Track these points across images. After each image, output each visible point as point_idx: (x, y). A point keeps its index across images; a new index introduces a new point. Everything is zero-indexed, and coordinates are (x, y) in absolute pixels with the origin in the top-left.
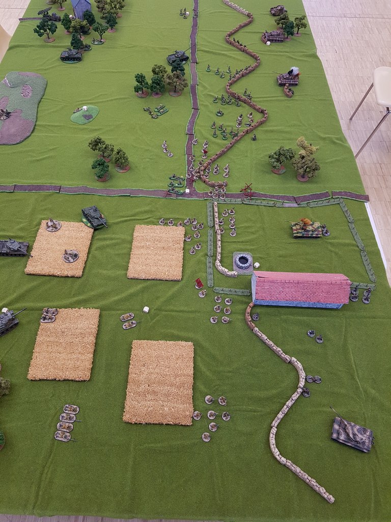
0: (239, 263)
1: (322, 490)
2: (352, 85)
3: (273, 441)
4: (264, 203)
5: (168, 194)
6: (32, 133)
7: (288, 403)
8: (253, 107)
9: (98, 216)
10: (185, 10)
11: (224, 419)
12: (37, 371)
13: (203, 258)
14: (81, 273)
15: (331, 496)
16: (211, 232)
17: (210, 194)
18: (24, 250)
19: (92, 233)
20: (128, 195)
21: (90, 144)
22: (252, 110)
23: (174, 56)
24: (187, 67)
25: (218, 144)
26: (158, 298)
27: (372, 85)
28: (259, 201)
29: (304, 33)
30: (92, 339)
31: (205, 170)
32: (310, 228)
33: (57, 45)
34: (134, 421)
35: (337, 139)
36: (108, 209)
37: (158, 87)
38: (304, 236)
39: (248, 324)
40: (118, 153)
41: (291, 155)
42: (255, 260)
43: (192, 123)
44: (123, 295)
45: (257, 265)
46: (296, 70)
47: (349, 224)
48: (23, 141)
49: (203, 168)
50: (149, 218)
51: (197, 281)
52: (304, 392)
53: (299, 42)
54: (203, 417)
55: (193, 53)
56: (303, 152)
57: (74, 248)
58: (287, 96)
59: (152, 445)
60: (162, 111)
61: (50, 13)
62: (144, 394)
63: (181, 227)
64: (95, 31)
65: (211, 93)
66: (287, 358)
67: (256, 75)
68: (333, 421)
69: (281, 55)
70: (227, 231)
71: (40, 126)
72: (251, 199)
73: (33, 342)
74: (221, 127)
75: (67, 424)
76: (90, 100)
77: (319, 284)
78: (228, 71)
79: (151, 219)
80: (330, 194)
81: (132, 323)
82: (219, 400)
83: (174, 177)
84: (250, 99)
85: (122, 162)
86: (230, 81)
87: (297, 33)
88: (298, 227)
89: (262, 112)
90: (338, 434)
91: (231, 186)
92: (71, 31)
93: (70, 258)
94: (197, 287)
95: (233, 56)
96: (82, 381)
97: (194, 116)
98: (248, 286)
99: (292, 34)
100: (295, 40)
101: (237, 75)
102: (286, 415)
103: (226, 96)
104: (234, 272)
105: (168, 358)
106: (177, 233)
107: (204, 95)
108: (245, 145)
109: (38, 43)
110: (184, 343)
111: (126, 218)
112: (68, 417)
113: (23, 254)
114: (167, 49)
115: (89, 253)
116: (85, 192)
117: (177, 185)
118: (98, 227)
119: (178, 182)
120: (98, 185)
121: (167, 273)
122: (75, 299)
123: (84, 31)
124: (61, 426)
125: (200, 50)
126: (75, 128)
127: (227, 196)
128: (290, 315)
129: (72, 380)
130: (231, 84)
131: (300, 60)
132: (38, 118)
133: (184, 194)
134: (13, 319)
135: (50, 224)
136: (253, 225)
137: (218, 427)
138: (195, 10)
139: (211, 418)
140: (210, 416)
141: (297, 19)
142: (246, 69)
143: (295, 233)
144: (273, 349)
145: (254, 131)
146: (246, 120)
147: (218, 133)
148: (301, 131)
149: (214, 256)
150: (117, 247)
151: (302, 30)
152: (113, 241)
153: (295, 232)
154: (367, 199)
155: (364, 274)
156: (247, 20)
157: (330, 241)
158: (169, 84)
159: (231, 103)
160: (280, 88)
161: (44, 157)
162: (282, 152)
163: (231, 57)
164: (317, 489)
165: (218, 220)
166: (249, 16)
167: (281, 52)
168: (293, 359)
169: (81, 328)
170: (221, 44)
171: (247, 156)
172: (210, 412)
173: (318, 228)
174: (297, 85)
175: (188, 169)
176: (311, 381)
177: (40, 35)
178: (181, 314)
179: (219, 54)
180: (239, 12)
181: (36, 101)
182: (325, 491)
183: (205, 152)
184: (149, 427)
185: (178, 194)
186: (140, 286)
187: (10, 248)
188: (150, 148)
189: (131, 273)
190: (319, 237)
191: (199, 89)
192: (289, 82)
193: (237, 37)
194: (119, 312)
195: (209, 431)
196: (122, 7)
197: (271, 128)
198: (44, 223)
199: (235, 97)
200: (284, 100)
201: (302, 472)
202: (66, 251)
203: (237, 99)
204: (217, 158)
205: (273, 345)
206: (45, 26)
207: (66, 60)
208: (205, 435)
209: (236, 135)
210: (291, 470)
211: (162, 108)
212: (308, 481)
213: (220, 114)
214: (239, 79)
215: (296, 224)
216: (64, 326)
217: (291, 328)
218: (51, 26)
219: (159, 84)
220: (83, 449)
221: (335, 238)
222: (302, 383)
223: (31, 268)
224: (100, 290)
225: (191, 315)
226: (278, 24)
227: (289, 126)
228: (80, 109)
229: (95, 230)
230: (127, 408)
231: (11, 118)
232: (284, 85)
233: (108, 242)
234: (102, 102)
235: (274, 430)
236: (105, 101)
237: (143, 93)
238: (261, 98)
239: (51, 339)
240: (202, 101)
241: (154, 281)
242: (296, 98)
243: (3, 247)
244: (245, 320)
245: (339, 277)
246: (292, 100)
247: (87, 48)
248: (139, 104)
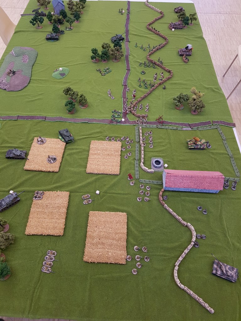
0: (155, 164)
1: (207, 305)
2: (224, 55)
3: (176, 274)
4: (171, 127)
5: (111, 122)
6: (29, 84)
7: (185, 251)
8: (164, 69)
9: (69, 135)
10: (122, 9)
11: (146, 260)
12: (31, 229)
13: (133, 161)
14: (58, 170)
15: (212, 309)
16: (137, 145)
17: (137, 122)
18: (23, 155)
19: (64, 145)
20: (87, 122)
21: (64, 91)
23: (115, 38)
24: (123, 44)
25: (142, 91)
26: (105, 185)
27: (237, 56)
28: (167, 126)
29: (195, 24)
30: (65, 210)
31: (134, 107)
32: (199, 143)
33: (43, 30)
34: (90, 261)
35: (216, 88)
36: (75, 130)
37: (105, 56)
38: (195, 148)
39: (160, 202)
40: (81, 97)
41: (187, 98)
42: (165, 163)
43: (126, 78)
44: (84, 183)
45: (166, 165)
46: (190, 46)
47: (223, 141)
48: (23, 89)
49: (132, 106)
50: (100, 136)
51: (129, 175)
52: (195, 244)
53: (193, 29)
54: (133, 259)
55: (127, 36)
56: (194, 97)
57: (54, 154)
58: (185, 62)
59: (101, 276)
60: (108, 71)
61: (40, 11)
62: (96, 244)
63: (119, 142)
64: (67, 22)
65: (138, 60)
66: (185, 223)
67: (166, 49)
68: (214, 263)
69: (181, 37)
70: (148, 145)
71: (32, 79)
72: (163, 125)
73: (29, 211)
74: (144, 81)
75: (49, 262)
76: (64, 64)
77: (204, 178)
78: (148, 47)
79: (101, 137)
80: (211, 122)
81: (89, 200)
82: (143, 249)
83: (115, 111)
84: (162, 64)
85: (83, 102)
86: (150, 53)
87: (191, 24)
88: (192, 142)
89: (169, 72)
90: (217, 270)
91: (150, 117)
92: (52, 22)
93: (51, 160)
94: (129, 179)
95: (152, 37)
96: (58, 236)
97: (127, 74)
98: (161, 178)
99: (188, 24)
100: (190, 28)
101: (154, 49)
102: (184, 258)
103: (147, 62)
104: (152, 170)
105: (111, 222)
106: (117, 145)
107: (133, 61)
108: (159, 92)
109: (32, 29)
110: (121, 213)
111: (86, 136)
112: (50, 258)
113: (23, 158)
114: (111, 33)
115: (63, 157)
116: (61, 120)
117: (117, 116)
118: (69, 142)
119: (118, 115)
120: (69, 116)
121: (110, 170)
122: (55, 185)
123: (60, 22)
124: (45, 263)
125: (131, 34)
126: (55, 81)
127: (147, 123)
128: (187, 197)
129: (52, 235)
130: (150, 55)
131: (193, 40)
132: (32, 75)
133: (121, 122)
134: (16, 198)
135: (39, 139)
136: (163, 141)
137: (142, 266)
138: (128, 9)
139: (137, 260)
140: (137, 259)
141: (191, 15)
142: (159, 46)
143: (190, 146)
144: (176, 218)
145: (164, 83)
146: (159, 77)
147: (142, 84)
148: (193, 83)
149: (140, 160)
150: (80, 154)
151: (194, 22)
152: (78, 150)
153: (190, 145)
154: (234, 125)
155: (233, 172)
156: (160, 15)
157: (211, 151)
158: (112, 54)
159: (150, 66)
160: (181, 57)
161: (36, 99)
162: (181, 96)
163: (150, 38)
164: (203, 304)
165: (142, 138)
166: (161, 13)
167: (181, 35)
168: (189, 224)
169: (58, 204)
170: (144, 30)
171: (160, 99)
172: (137, 256)
173: (204, 143)
174: (190, 55)
175: (124, 106)
176: (199, 238)
177: (34, 25)
178: (119, 195)
179: (143, 36)
180: (155, 10)
181: (31, 64)
182: (208, 306)
183: (134, 96)
184: (99, 264)
185: (117, 122)
186: (94, 178)
187: (15, 154)
188: (100, 94)
189: (89, 170)
190: (204, 149)
191: (130, 58)
192: (186, 54)
193: (154, 26)
194: (81, 194)
195: (137, 268)
196: (83, 8)
197: (175, 82)
198: (36, 139)
199: (152, 63)
200: (182, 65)
201: (194, 294)
202: (49, 156)
203: (154, 64)
204: (142, 100)
205: (176, 215)
206: (36, 19)
207: (49, 40)
208: (134, 270)
209: (153, 86)
210: (187, 293)
211: (108, 69)
212: (198, 299)
213: (143, 73)
214: (155, 51)
215: (190, 141)
216: (47, 202)
217: (187, 205)
218: (40, 19)
219: (106, 55)
220: (59, 278)
221: (214, 149)
222: (194, 239)
223: (27, 167)
224: (70, 180)
225: (126, 196)
226: (179, 18)
227: (186, 81)
228: (58, 70)
229: (67, 143)
230: (86, 253)
231: (16, 75)
232: (183, 55)
233: (74, 151)
234: (71, 65)
235: (177, 268)
236: (73, 65)
237: (96, 60)
238: (168, 63)
239: (40, 210)
240: (132, 65)
241: (102, 175)
242: (190, 63)
243: (11, 153)
244: (159, 199)
245: (217, 174)
246: (188, 64)
247: (62, 32)
248: (93, 67)
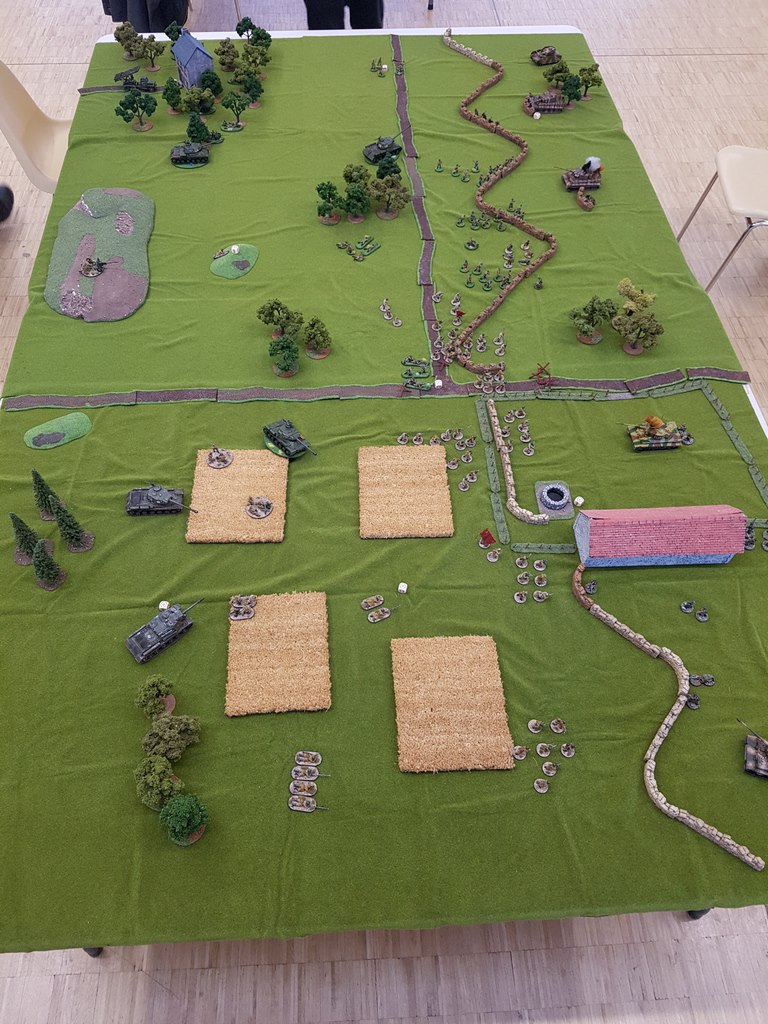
0: (548, 500)
1: (744, 850)
2: (672, 179)
3: (651, 781)
4: (575, 395)
5: (405, 391)
6: (147, 297)
7: (667, 720)
8: (528, 230)
9: (295, 437)
10: (380, 61)
11: (565, 754)
12: (239, 701)
13: (484, 497)
14: (282, 535)
15: (759, 858)
16: (489, 451)
17: (477, 387)
18: (178, 501)
19: (286, 466)
20: (334, 398)
21: (260, 313)
22: (527, 237)
23: (375, 147)
24: (401, 162)
25: (476, 299)
26: (418, 567)
27: (716, 176)
28: (565, 393)
29: (597, 95)
30: (322, 642)
31: (462, 344)
32: (661, 432)
33: (157, 135)
34: (418, 767)
35: (681, 279)
36: (307, 424)
37: (359, 204)
38: (651, 445)
39: (580, 601)
40: (313, 326)
41: (612, 311)
42: (574, 493)
43: (426, 264)
44: (359, 567)
45: (580, 500)
46: (595, 162)
47: (723, 422)
48: (133, 314)
49: (458, 342)
50: (379, 434)
51: (482, 534)
52: (690, 701)
53: (591, 111)
54: (531, 754)
55: (407, 139)
56: (630, 305)
57: (261, 493)
58: (584, 208)
59: (454, 805)
60: (369, 247)
61: (137, 78)
62: (428, 723)
63: (437, 446)
64: (227, 108)
65: (451, 211)
66: (655, 649)
67: (524, 173)
68: (745, 743)
69: (562, 136)
70: (518, 448)
71: (157, 284)
72: (552, 390)
73: (224, 653)
74: (478, 269)
75: (306, 784)
76: (239, 234)
77: (694, 523)
78: (475, 170)
79: (383, 436)
80: (684, 373)
81: (383, 611)
82: (552, 726)
83: (410, 360)
84: (522, 217)
85: (318, 342)
86: (481, 188)
87: (585, 95)
88: (641, 432)
89: (546, 239)
90: (756, 761)
91: (511, 369)
92: (184, 109)
93: (259, 511)
94: (482, 546)
95: (482, 142)
96: (319, 710)
97: (427, 252)
98: (570, 537)
99: (578, 98)
100: (583, 108)
101: (493, 176)
102: (666, 740)
103: (478, 214)
104: (544, 515)
105: (455, 664)
106: (435, 455)
107: (438, 214)
108: (524, 297)
109: (123, 133)
110: (477, 638)
111: (340, 438)
112: (305, 771)
113: (176, 509)
114: (358, 134)
115: (287, 500)
116: (260, 397)
117: (417, 374)
118: (295, 454)
119: (420, 369)
120: (282, 384)
121: (427, 525)
122: (280, 578)
123: (204, 107)
124: (296, 787)
125: (418, 134)
126: (222, 286)
127: (507, 387)
128: (648, 579)
129: (302, 711)
130: (483, 192)
131: (597, 143)
132: (152, 271)
133: (432, 390)
134: (184, 619)
135: (215, 455)
136: (561, 434)
137: (557, 770)
138: (397, 60)
139: (543, 755)
140: (541, 752)
141: (584, 70)
142: (506, 165)
143: (637, 443)
144: (630, 637)
145: (536, 273)
146: (520, 255)
147: (475, 279)
148: (617, 269)
149: (504, 492)
150: (333, 487)
151: (592, 90)
152: (325, 478)
153: (637, 440)
154: (746, 377)
155: (760, 504)
156: (492, 76)
157: (693, 452)
158: (379, 198)
159: (488, 226)
160: (572, 195)
161: (177, 340)
162: (597, 306)
163: (475, 143)
164: (735, 849)
165: (500, 430)
166: (495, 67)
167: (561, 130)
168: (665, 649)
169: (301, 626)
170: (453, 121)
171: (531, 317)
172: (540, 745)
173: (675, 431)
174: (598, 187)
175: (432, 345)
176: (697, 683)
177: (128, 119)
178: (462, 592)
179: (453, 139)
180: (476, 60)
181: (143, 239)
182: (748, 851)
183: (460, 314)
184: (444, 776)
185: (423, 391)
186: (384, 550)
187: (154, 501)
188: (361, 313)
189: (367, 530)
190: (677, 447)
191: (428, 204)
192: (584, 184)
193: (483, 106)
194: (357, 595)
195: (545, 776)
196: (266, 61)
197: (566, 266)
198: (203, 455)
199: (494, 216)
200: (579, 216)
201: (707, 826)
202: (251, 499)
203: (498, 219)
204: (481, 323)
205: (628, 630)
206: (135, 102)
207: (181, 163)
208: (538, 783)
209: (507, 282)
210: (688, 826)
211: (369, 241)
212: (718, 839)
213: (472, 245)
214: (496, 182)
215: (636, 428)
216: (272, 623)
217: (654, 602)
218: (146, 102)
219: (359, 200)
220: (340, 822)
221: (702, 447)
222: (685, 687)
223: (193, 534)
224: (320, 561)
225: (482, 593)
226: (550, 80)
227: (596, 261)
228: (225, 250)
229: (291, 460)
230: (403, 749)
231: (107, 273)
232: (577, 189)
233: (316, 480)
234: (261, 236)
235: (651, 765)
236: (266, 235)
237: (330, 217)
238: (538, 213)
239: (255, 646)
240: (437, 225)
241: (406, 540)
242: (601, 211)
243: (141, 499)
244: (575, 596)
245: (725, 510)
246: (594, 214)
247: (216, 137)
248: (325, 237)
